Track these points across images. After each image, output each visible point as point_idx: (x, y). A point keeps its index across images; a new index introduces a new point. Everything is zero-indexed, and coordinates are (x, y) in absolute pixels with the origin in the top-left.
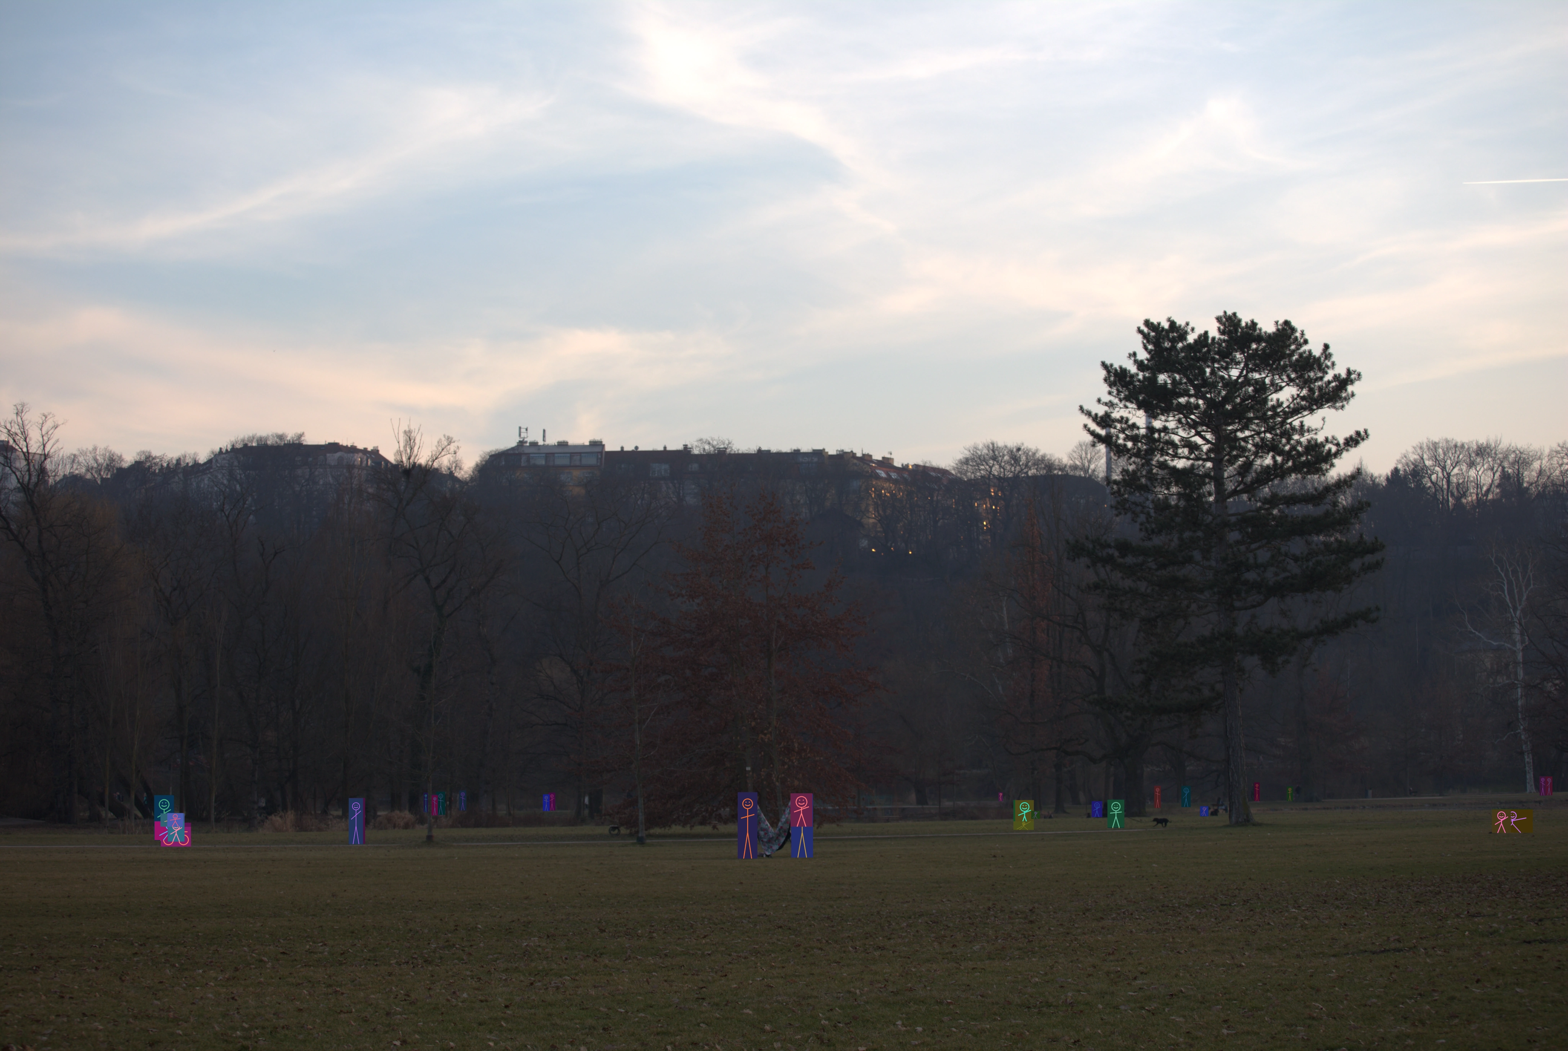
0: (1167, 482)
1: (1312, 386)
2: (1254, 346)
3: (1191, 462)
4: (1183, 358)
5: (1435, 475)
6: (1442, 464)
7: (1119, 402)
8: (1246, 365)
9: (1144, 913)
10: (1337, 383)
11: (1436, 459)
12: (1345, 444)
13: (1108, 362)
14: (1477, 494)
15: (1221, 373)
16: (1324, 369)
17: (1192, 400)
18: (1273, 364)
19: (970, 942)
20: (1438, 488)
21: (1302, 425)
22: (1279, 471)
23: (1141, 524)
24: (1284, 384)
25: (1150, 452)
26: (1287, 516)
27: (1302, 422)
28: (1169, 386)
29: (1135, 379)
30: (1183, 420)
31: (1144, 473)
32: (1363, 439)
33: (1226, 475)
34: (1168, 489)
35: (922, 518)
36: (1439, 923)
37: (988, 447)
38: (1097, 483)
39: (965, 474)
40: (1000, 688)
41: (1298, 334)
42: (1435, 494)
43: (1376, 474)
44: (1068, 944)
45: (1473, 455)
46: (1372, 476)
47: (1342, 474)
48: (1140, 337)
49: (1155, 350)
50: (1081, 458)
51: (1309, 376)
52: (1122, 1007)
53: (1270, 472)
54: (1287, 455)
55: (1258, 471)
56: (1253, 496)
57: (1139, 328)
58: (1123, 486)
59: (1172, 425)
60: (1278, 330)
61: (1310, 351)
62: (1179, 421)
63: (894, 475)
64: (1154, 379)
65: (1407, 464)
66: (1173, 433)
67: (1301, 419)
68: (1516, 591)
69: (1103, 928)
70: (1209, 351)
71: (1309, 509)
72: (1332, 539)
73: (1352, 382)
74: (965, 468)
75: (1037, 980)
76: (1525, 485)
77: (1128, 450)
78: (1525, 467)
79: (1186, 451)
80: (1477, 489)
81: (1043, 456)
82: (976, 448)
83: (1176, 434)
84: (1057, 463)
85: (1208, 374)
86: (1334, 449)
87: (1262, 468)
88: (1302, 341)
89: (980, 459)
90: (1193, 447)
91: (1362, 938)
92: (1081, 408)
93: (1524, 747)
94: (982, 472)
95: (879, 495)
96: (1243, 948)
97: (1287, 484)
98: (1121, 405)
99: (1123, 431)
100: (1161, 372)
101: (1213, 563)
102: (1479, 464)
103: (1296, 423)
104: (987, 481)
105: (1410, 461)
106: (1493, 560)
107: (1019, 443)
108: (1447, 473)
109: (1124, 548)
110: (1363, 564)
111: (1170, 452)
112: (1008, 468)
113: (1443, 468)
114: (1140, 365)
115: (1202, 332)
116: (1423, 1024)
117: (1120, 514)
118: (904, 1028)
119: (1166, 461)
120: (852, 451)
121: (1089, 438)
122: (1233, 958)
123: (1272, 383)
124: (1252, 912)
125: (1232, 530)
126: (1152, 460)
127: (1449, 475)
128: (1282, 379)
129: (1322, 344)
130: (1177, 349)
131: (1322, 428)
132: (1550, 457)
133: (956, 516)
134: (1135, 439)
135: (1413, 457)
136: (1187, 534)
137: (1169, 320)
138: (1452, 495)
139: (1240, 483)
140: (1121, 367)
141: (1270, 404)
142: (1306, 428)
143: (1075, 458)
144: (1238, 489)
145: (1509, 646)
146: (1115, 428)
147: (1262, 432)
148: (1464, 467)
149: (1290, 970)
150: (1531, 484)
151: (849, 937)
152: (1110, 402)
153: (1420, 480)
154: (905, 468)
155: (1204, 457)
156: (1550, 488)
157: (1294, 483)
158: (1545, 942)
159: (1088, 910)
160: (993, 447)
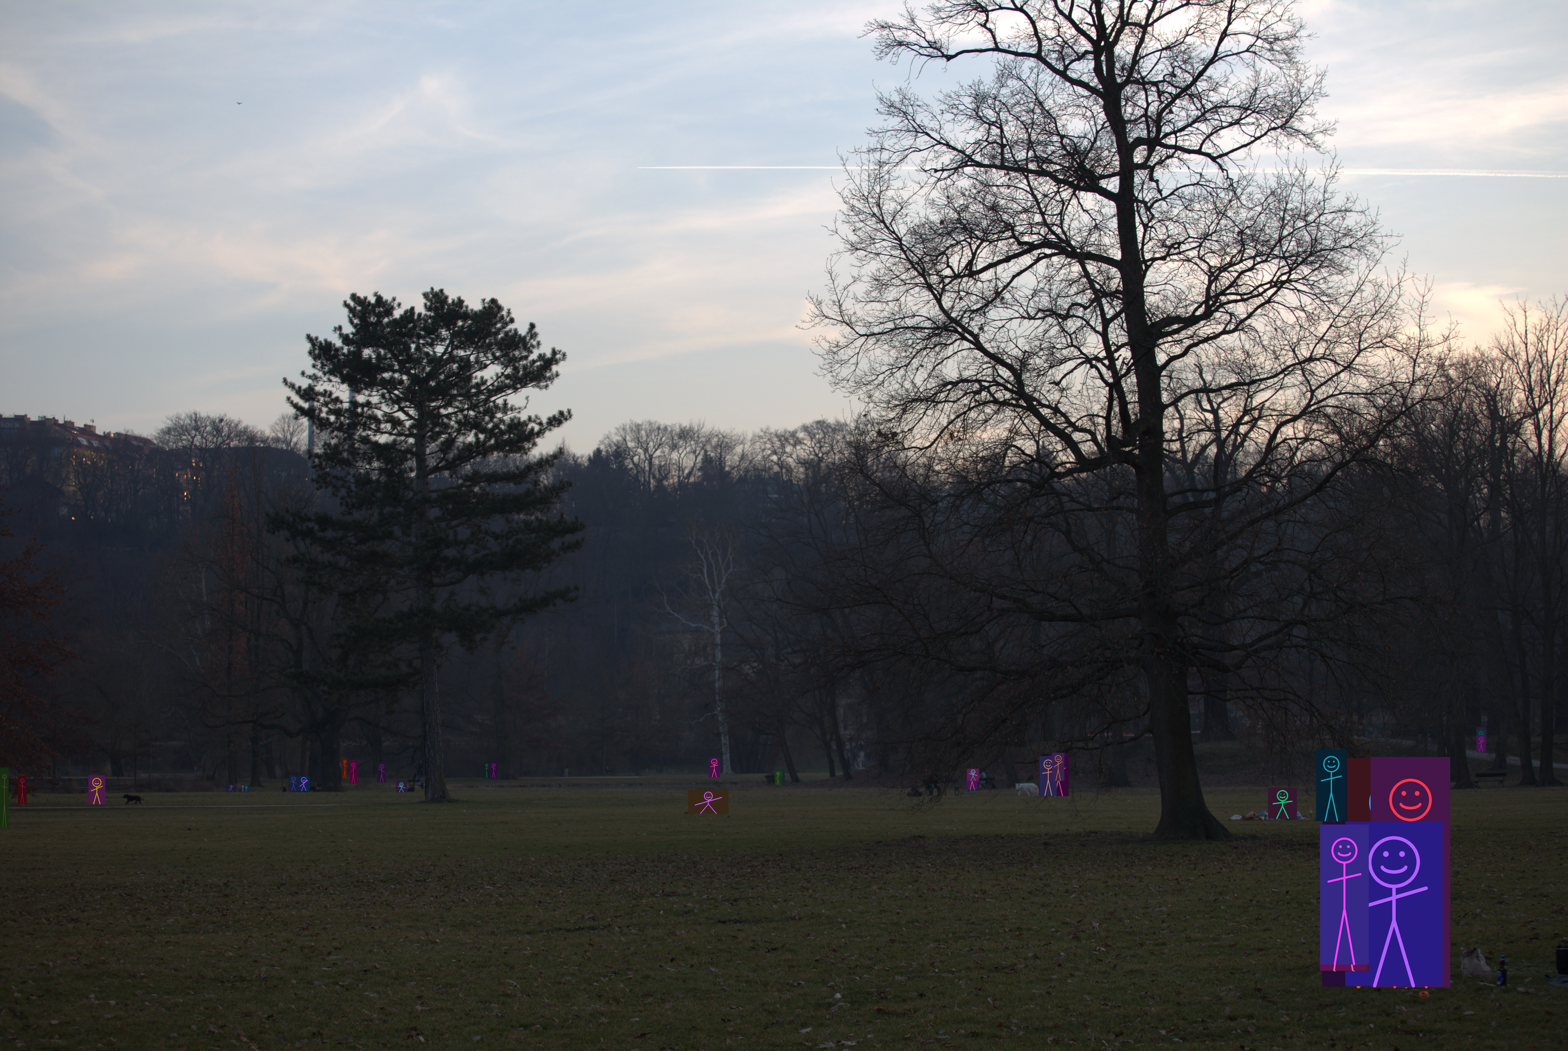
0: (369, 457)
1: (517, 365)
2: (460, 323)
3: (393, 437)
4: (389, 333)
5: (637, 457)
6: (645, 446)
7: (323, 376)
8: (451, 342)
9: (339, 889)
10: (542, 363)
11: (639, 441)
12: (548, 423)
13: (313, 335)
14: (679, 477)
15: (426, 349)
16: (529, 348)
17: (396, 375)
18: (479, 342)
19: (164, 915)
20: (640, 470)
21: (505, 403)
22: (481, 449)
23: (342, 498)
24: (488, 362)
25: (353, 426)
26: (488, 494)
27: (505, 401)
28: (374, 361)
29: (340, 353)
30: (387, 395)
31: (346, 447)
32: (566, 419)
33: (428, 451)
34: (370, 463)
35: (123, 487)
36: (634, 902)
37: (191, 417)
38: (299, 456)
39: (167, 444)
40: (197, 660)
41: (504, 313)
42: (637, 475)
43: (578, 454)
44: (262, 919)
45: (676, 438)
46: (574, 456)
47: (544, 453)
48: (346, 310)
49: (361, 324)
50: (284, 430)
51: (514, 355)
52: (316, 983)
53: (472, 449)
54: (490, 433)
55: (461, 448)
56: (455, 473)
57: (345, 302)
58: (324, 460)
59: (375, 400)
60: (484, 308)
61: (516, 330)
62: (383, 396)
63: (95, 443)
64: (359, 353)
65: (610, 445)
66: (376, 408)
67: (505, 398)
68: (715, 574)
69: (297, 903)
70: (414, 327)
71: (511, 488)
72: (533, 518)
73: (557, 362)
74: (167, 438)
75: (231, 954)
76: (727, 469)
77: (331, 424)
78: (727, 452)
79: (388, 426)
80: (679, 471)
81: (246, 428)
82: (179, 418)
83: (379, 409)
84: (259, 435)
85: (413, 350)
86: (537, 428)
87: (464, 446)
88: (508, 319)
89: (182, 429)
90: (396, 422)
91: (557, 916)
92: (285, 381)
93: (721, 728)
94: (184, 442)
95: (80, 463)
96: (437, 924)
97: (489, 461)
98: (325, 379)
99: (326, 404)
100: (366, 346)
101: (413, 539)
102: (681, 447)
103: (500, 402)
104: (189, 451)
105: (613, 442)
106: (693, 542)
107: (222, 414)
108: (649, 455)
109: (324, 521)
110: (563, 544)
111: (373, 426)
112: (210, 438)
113: (646, 450)
114: (346, 339)
115: (409, 308)
116: (618, 1002)
117: (321, 487)
118: (97, 1002)
119: (368, 436)
120: (54, 418)
121: (292, 411)
122: (427, 934)
123: (477, 361)
124: (447, 889)
125: (433, 507)
126: (354, 434)
127: (651, 456)
128: (487, 357)
129: (528, 324)
130: (382, 324)
131: (525, 407)
132: (753, 442)
133: (156, 486)
134: (338, 413)
135: (616, 438)
136: (387, 510)
137: (376, 294)
138: (654, 477)
139: (442, 460)
140: (326, 341)
141: (474, 381)
142: (509, 406)
143: (277, 431)
144: (440, 465)
145: (707, 628)
146: (318, 401)
147: (465, 410)
148: (667, 450)
149: (484, 947)
150: (733, 468)
151: (42, 908)
152: (314, 375)
153: (622, 461)
154: (107, 436)
155: (407, 432)
156: (752, 473)
157: (496, 461)
158: (740, 922)
159: (283, 884)
160: (196, 417)
